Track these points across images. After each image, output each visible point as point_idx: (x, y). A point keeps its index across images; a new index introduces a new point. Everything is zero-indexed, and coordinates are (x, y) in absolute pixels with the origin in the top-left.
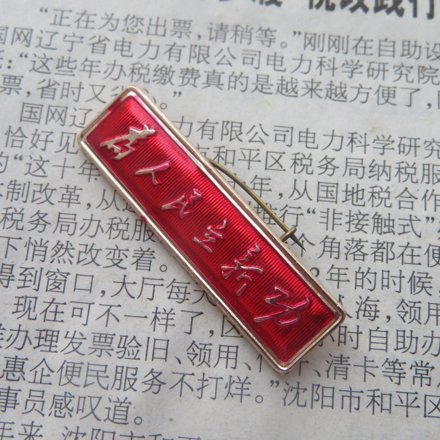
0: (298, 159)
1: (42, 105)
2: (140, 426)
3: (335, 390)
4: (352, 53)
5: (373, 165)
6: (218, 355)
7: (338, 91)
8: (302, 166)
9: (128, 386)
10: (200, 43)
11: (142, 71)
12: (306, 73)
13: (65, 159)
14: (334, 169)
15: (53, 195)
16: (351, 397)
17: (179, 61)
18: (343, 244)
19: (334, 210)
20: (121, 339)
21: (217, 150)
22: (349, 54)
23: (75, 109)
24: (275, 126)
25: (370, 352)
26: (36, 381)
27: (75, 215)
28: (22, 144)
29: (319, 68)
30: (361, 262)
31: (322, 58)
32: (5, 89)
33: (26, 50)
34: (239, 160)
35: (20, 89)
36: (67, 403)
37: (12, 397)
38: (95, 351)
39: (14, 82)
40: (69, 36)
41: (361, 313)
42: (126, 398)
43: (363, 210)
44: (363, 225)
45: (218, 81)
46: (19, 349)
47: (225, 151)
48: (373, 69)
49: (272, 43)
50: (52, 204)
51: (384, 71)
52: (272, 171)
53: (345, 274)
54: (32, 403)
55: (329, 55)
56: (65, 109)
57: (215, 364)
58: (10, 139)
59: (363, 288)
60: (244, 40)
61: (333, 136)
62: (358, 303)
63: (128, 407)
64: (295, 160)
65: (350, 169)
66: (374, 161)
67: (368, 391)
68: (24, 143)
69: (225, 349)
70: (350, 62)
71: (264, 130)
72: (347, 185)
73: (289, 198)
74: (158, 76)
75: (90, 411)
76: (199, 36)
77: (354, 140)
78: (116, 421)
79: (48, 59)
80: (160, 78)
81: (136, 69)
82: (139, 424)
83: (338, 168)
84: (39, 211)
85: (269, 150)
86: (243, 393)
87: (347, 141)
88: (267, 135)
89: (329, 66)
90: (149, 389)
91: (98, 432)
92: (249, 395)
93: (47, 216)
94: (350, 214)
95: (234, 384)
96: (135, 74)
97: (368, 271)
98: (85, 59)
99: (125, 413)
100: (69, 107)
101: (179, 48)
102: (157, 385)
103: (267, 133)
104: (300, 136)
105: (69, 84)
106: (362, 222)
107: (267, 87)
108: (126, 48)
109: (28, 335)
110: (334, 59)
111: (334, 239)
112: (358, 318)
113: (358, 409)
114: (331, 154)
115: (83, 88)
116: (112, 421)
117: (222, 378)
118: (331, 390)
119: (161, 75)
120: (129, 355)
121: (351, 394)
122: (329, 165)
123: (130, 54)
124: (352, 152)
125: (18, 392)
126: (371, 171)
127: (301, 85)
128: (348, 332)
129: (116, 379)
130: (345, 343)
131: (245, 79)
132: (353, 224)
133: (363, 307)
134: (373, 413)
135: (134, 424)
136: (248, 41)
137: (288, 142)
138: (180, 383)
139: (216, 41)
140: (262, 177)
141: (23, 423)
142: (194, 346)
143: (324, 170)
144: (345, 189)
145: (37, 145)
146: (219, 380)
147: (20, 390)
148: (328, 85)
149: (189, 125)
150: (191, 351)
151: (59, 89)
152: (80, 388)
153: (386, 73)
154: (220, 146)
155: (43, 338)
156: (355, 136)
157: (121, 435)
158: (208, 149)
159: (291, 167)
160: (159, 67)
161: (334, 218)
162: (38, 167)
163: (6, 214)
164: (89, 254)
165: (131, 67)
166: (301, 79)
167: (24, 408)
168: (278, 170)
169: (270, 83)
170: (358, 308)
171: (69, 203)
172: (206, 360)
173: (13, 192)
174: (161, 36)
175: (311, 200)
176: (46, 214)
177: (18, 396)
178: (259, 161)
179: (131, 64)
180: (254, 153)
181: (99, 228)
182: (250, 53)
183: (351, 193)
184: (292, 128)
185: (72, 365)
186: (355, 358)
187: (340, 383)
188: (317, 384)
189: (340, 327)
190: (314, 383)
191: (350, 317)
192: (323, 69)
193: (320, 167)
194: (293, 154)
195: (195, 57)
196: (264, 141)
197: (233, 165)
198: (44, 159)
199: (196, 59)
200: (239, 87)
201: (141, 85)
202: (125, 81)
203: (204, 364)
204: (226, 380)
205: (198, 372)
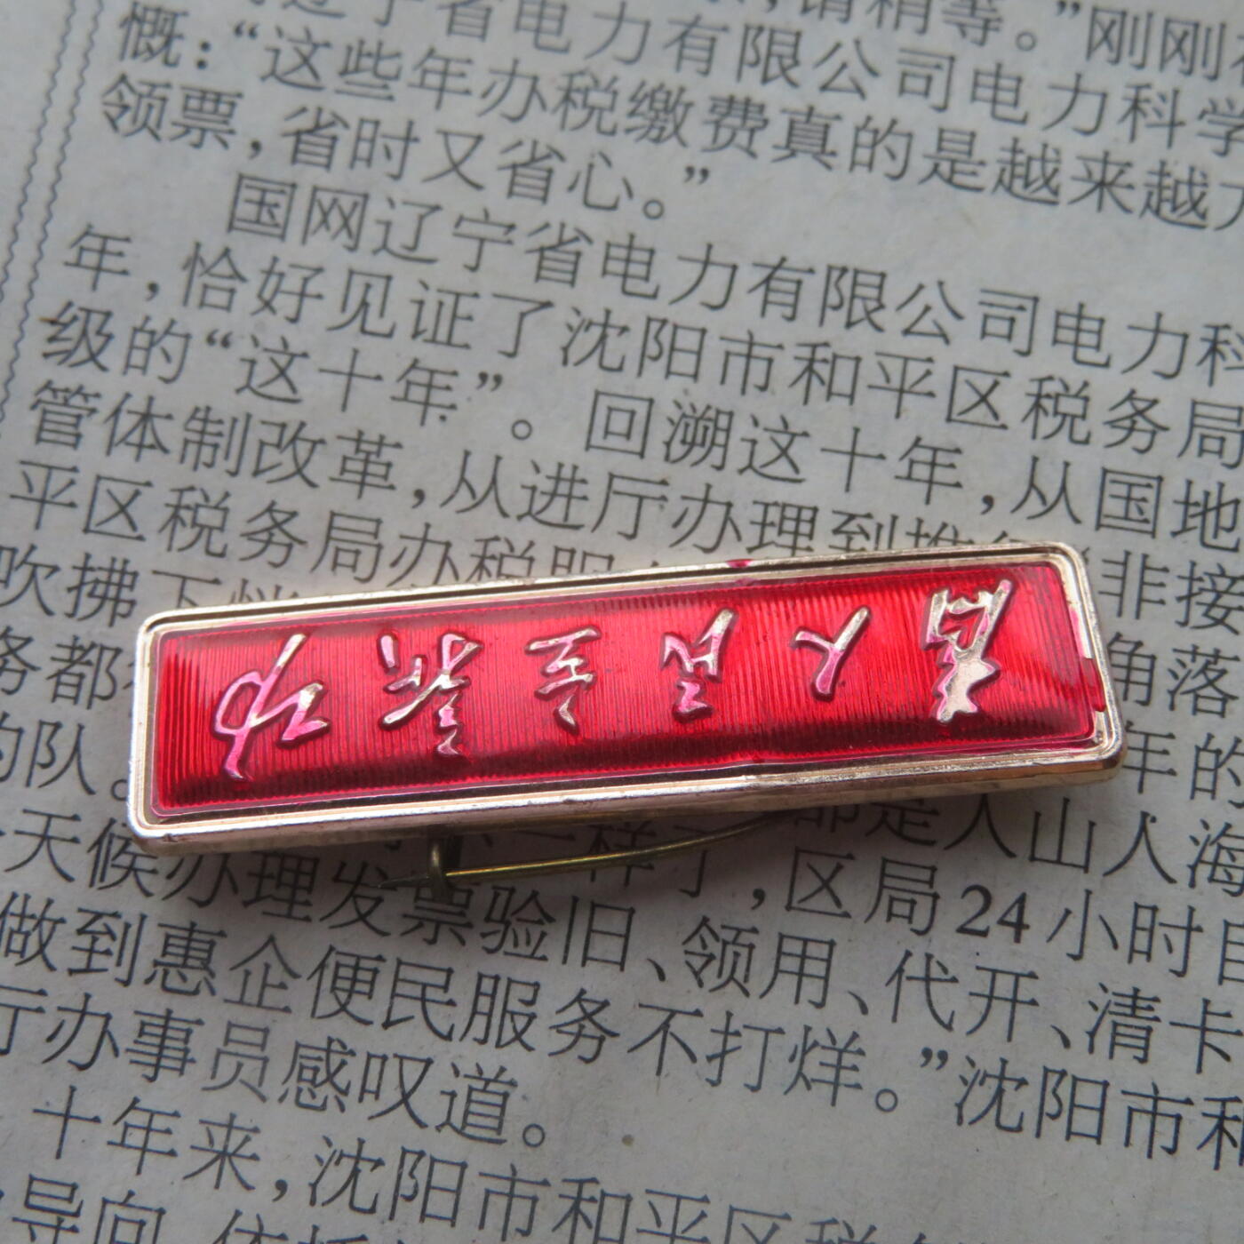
0: (1048, 396)
1: (294, 186)
2: (538, 1150)
3: (1110, 1092)
4: (1231, 76)
6: (774, 962)
7: (1183, 194)
8: (1059, 419)
9: (508, 1034)
10: (773, 19)
11: (596, 98)
12: (1087, 133)
13: (356, 352)
14: (1153, 434)
15: (316, 457)
16: (1154, 1113)
17: (706, 73)
18: (1166, 661)
19: (1145, 557)
20: (496, 896)
21: (806, 352)
22: (1220, 82)
23: (392, 203)
24: (985, 291)
25: (1220, 988)
26: (247, 999)
27: (378, 522)
28: (230, 301)
29: (1130, 118)
30: (1216, 718)
31: (1139, 88)
32: (188, 130)
33: (252, 15)
34: (870, 387)
35: (231, 132)
36: (333, 1069)
37: (176, 1039)
38: (420, 926)
39: (215, 111)
41: (1204, 872)
42: (502, 1070)
43: (1233, 565)
44: (1229, 610)
45: (820, 142)
46: (202, 904)
47: (829, 357)
49: (991, 34)
50: (312, 485)
52: (966, 427)
53: (1165, 752)
54: (234, 1061)
55: (1161, 80)
56: (360, 200)
57: (765, 988)
58: (198, 283)
59: (1213, 797)
60: (905, 20)
61: (1157, 331)
62: (1195, 841)
63: (506, 1096)
64: (1039, 396)
65: (1203, 437)
67: (1208, 1100)
68: (236, 298)
69: (796, 947)
70: (1223, 107)
71: (952, 299)
72: (1189, 483)
73: (1013, 511)
74: (642, 114)
75: (398, 1097)
77: (1222, 347)
78: (469, 1130)
79: (316, 46)
80: (647, 123)
81: (578, 90)
82: (536, 1146)
83: (1165, 429)
84: (273, 503)
85: (961, 363)
86: (842, 1080)
87: (1197, 349)
88: (958, 316)
89: (1159, 113)
90: (570, 1047)
91: (419, 1160)
92: (858, 1086)
93: (296, 521)
94: (1192, 571)
95: (817, 1050)
96: (575, 105)
97: (1235, 747)
98: (424, 48)
99: (497, 1112)
100: (373, 194)
101: (710, 33)
102: (593, 1037)
103: (961, 309)
104: (1057, 326)
105: (377, 123)
106: (1226, 600)
107: (970, 168)
108: (549, 25)
109: (229, 865)
110: (1176, 93)
111: (1139, 644)
112: (1192, 884)
113: (1171, 1151)
114: (1148, 386)
115: (416, 140)
116: (460, 1132)
117: (780, 1031)
118: (1099, 1089)
119: (652, 114)
120: (516, 944)
121: (1155, 1107)
122: (1139, 419)
123: (561, 42)
124: (1211, 382)
125: (193, 1027)
127: (1071, 167)
128: (1162, 925)
129: (474, 1012)
130: (1149, 955)
131: (903, 141)
132: (1199, 604)
133: (1210, 855)
134: (1217, 1167)
135: (521, 1146)
136: (919, 22)
137: (1020, 341)
138: (659, 1037)
139: (821, 16)
140: (936, 444)
141: (205, 1118)
142: (704, 931)
143: (1122, 433)
144: (1181, 497)
145: (276, 303)
146: (772, 1037)
147: (199, 1022)
148: (1151, 173)
149: (728, 271)
150: (695, 945)
152: (370, 1028)
154: (814, 340)
155: (270, 876)
156: (1223, 335)
157: (482, 1174)
158: (780, 347)
159: (1025, 418)
160: (647, 89)
161: (1143, 583)
162: (275, 372)
163: (178, 507)
165: (564, 82)
166: (1073, 149)
167: (210, 1074)
168: (983, 425)
169: (977, 156)
170: (1196, 855)
171: (362, 484)
172: (739, 975)
173: (201, 443)
175: (1077, 521)
176: (294, 514)
177: (193, 1038)
178: (931, 394)
179: (564, 75)
180: (915, 370)
181: (447, 565)
182: (922, 59)
183: (1199, 509)
184: (1036, 300)
185: (352, 961)
186: (1178, 1002)
187: (1126, 1072)
188: (1059, 1068)
189: (1137, 907)
190: (1050, 1067)
191: (1171, 880)
192: (1141, 122)
193: (1112, 424)
194: (1032, 380)
195: (755, 64)
196: (950, 336)
197: (852, 402)
198: (293, 349)
199: (759, 69)
200: (884, 164)
201: (590, 140)
202: (542, 127)
203: (732, 987)
204: (794, 1038)
205: (714, 1008)
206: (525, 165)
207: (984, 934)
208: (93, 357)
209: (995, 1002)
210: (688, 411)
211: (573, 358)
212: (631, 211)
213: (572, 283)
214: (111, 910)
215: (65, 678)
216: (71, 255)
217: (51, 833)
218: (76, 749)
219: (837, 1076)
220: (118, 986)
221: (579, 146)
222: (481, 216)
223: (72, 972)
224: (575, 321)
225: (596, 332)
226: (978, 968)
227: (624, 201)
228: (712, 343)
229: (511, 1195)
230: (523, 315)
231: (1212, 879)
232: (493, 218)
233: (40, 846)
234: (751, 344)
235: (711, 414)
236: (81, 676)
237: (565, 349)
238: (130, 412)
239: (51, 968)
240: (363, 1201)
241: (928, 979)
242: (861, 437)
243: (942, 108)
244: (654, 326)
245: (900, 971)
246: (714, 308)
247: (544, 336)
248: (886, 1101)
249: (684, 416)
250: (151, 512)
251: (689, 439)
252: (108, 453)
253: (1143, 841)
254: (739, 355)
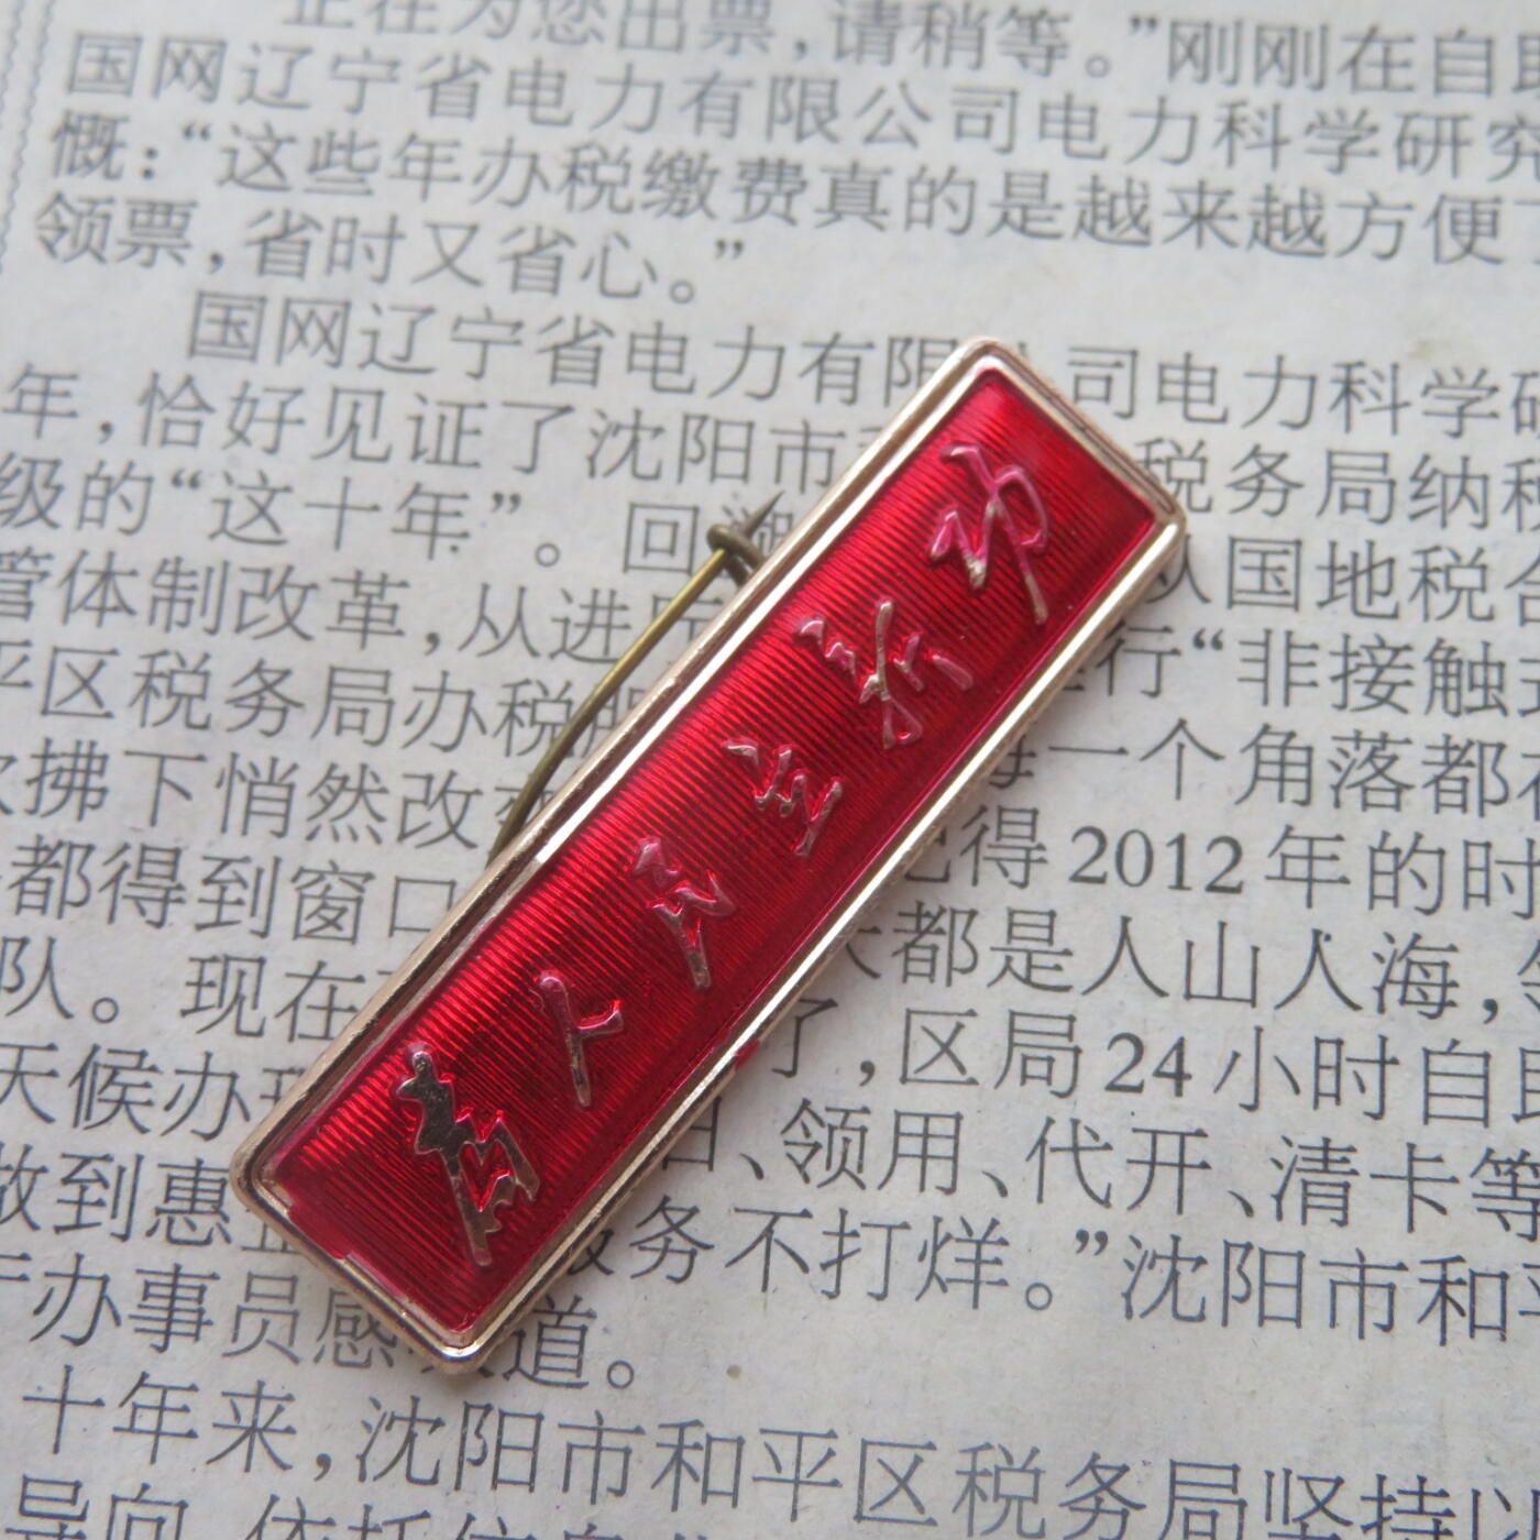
0: (1159, 461)
1: (263, 300)
2: (627, 1392)
3: (1307, 1264)
4: (1338, 83)
5: (1425, 472)
6: (891, 1146)
7: (1295, 219)
8: (1173, 486)
9: (581, 1257)
10: (804, 68)
11: (607, 173)
12: (1178, 162)
13: (347, 481)
14: (1285, 492)
15: (308, 605)
16: (1362, 1285)
17: (731, 135)
18: (1325, 752)
19: (1289, 634)
22: (1328, 90)
23: (377, 309)
24: (1074, 349)
25: (1426, 1130)
26: (268, 1244)
27: (387, 674)
28: (197, 435)
29: (1225, 141)
30: (1390, 813)
31: (1233, 106)
32: (136, 247)
33: (203, 114)
35: (187, 246)
37: (188, 1299)
39: (167, 225)
40: (352, 61)
41: (1393, 993)
42: (578, 1299)
43: (1394, 634)
44: (1393, 686)
45: (868, 201)
46: (209, 1137)
48: (1416, 140)
49: (1058, 64)
50: (306, 637)
51: (1456, 143)
53: (1334, 858)
54: (257, 1319)
55: (1259, 95)
56: (340, 309)
57: (882, 1178)
58: (157, 417)
59: (1396, 904)
60: (956, 56)
61: (1279, 376)
62: (1380, 958)
63: (583, 1330)
64: (1148, 463)
65: (1344, 491)
66: (1426, 458)
67: (1425, 1262)
68: (203, 431)
69: (915, 1125)
70: (1333, 118)
72: (1333, 545)
74: (661, 187)
76: (801, 47)
77: (1358, 388)
78: (543, 1375)
79: (278, 142)
80: (667, 195)
81: (585, 166)
82: (624, 1387)
83: (1298, 486)
84: (262, 662)
86: (983, 1277)
87: (1328, 392)
89: (1259, 132)
90: (656, 1266)
91: (485, 1415)
92: (1003, 1283)
93: (289, 680)
94: (1346, 645)
95: (951, 1245)
96: (582, 182)
97: (1416, 844)
98: (405, 136)
99: (574, 1350)
100: (355, 301)
101: (731, 90)
102: (682, 1252)
104: (1162, 382)
105: (355, 222)
106: (1389, 675)
107: (1044, 213)
108: (546, 96)
109: (238, 1087)
110: (1277, 107)
111: (1291, 735)
112: (1381, 1009)
113: (1387, 1328)
114: (1272, 438)
115: (402, 236)
116: (532, 1378)
117: (905, 1226)
118: (1293, 1262)
119: (672, 186)
121: (1362, 1276)
122: (1266, 477)
123: (560, 114)
124: (1348, 428)
125: (207, 1283)
126: (1417, 496)
127: (1162, 201)
128: (1349, 1060)
130: (1337, 1097)
131: (966, 190)
132: (1358, 682)
133: (1398, 972)
134: (1443, 1342)
135: (606, 1389)
136: (973, 56)
137: (1120, 402)
138: (762, 1246)
139: (859, 60)
141: (228, 1389)
142: (806, 1117)
143: (1249, 496)
144: (1325, 561)
145: (249, 434)
146: (896, 1233)
147: (214, 1277)
148: (1256, 199)
149: (774, 355)
151: (320, 241)
153: (1464, 150)
154: (881, 423)
156: (1357, 373)
157: (561, 1426)
158: (841, 435)
160: (664, 158)
161: (1289, 664)
162: (254, 511)
163: (149, 676)
164: (439, 807)
165: (567, 158)
166: (1162, 183)
167: (231, 1336)
169: (1052, 199)
170: (1381, 975)
171: (365, 632)
172: (852, 1165)
173: (172, 600)
174: (666, 49)
175: (1205, 600)
176: (286, 673)
177: (207, 1297)
179: (568, 150)
181: (471, 718)
182: (981, 97)
183: (1348, 574)
184: (1134, 354)
186: (1376, 1150)
187: (1323, 1238)
188: (1243, 1241)
189: (1318, 1042)
190: (1232, 1240)
191: (1355, 1007)
192: (1239, 144)
193: (1237, 486)
195: (787, 119)
198: (274, 482)
199: (792, 125)
200: (945, 218)
201: (603, 218)
202: (546, 210)
203: (844, 1179)
204: (922, 1233)
205: (825, 1206)
206: (529, 254)
207: (1138, 1089)
208: (41, 514)
209: (1158, 1169)
210: (742, 518)
211: (601, 469)
212: (655, 294)
213: (594, 382)
214: (101, 1154)
215: (29, 886)
216: (10, 400)
217: (24, 1067)
218: (48, 967)
219: (977, 1273)
220: (116, 1242)
221: (591, 227)
222: (482, 316)
223: (58, 1229)
224: (600, 426)
225: (625, 437)
226: (1135, 1130)
227: (648, 287)
228: (762, 437)
229: (598, 1448)
230: (539, 424)
231: (1403, 1001)
232: (496, 316)
233: (12, 1083)
234: (807, 434)
236: (49, 881)
237: (592, 459)
238: (88, 572)
239: (34, 1227)
240: (422, 1470)
241: (1076, 1149)
243: (1007, 149)
244: (693, 424)
245: (1042, 1142)
246: (762, 397)
247: (565, 447)
248: (1039, 1297)
250: (118, 684)
252: (65, 620)
253: (1318, 964)
254: (794, 448)
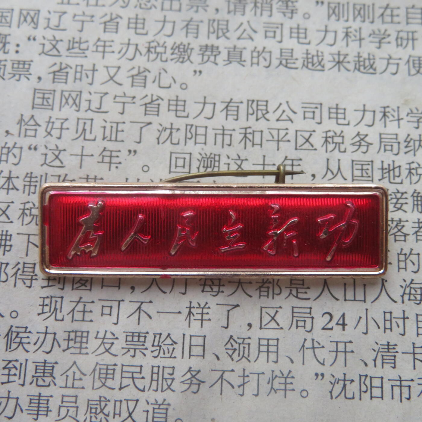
0: (330, 137)
1: (54, 91)
3: (384, 380)
4: (378, 21)
5: (408, 140)
6: (258, 349)
7: (367, 63)
8: (334, 145)
9: (165, 387)
10: (218, 17)
11: (159, 50)
12: (332, 45)
13: (83, 147)
14: (368, 146)
16: (401, 386)
17: (197, 37)
20: (155, 337)
21: (243, 131)
22: (375, 23)
23: (90, 93)
24: (303, 103)
25: (418, 338)
26: (68, 386)
28: (36, 133)
29: (345, 39)
30: (403, 242)
31: (347, 28)
32: (14, 75)
33: (33, 33)
34: (267, 141)
35: (30, 74)
36: (102, 408)
37: (43, 404)
38: (129, 351)
39: (24, 68)
40: (79, 16)
41: (406, 297)
42: (165, 400)
43: (401, 188)
44: (402, 204)
45: (239, 57)
46: (48, 353)
47: (251, 131)
48: (401, 38)
49: (294, 15)
51: (413, 40)
52: (302, 151)
54: (65, 409)
55: (355, 25)
56: (79, 93)
57: (255, 359)
58: (23, 128)
59: (406, 271)
60: (264, 13)
61: (364, 111)
62: (402, 287)
63: (167, 409)
64: (326, 138)
65: (385, 145)
66: (409, 135)
67: (419, 379)
68: (38, 132)
69: (265, 342)
70: (377, 32)
71: (292, 107)
72: (382, 162)
73: (323, 178)
74: (176, 54)
75: (127, 415)
76: (217, 10)
77: (387, 114)
79: (57, 41)
80: (178, 56)
81: (152, 47)
83: (372, 144)
85: (298, 129)
86: (287, 388)
87: (379, 115)
88: (295, 113)
89: (355, 36)
90: (188, 389)
92: (293, 390)
95: (277, 379)
96: (152, 53)
97: (411, 252)
98: (96, 39)
99: (164, 416)
100: (83, 91)
101: (196, 23)
102: (196, 384)
103: (295, 110)
104: (330, 113)
105: (82, 66)
106: (401, 201)
107: (292, 61)
108: (140, 26)
109: (56, 337)
110: (360, 29)
112: (403, 302)
113: (409, 399)
114: (363, 130)
115: (97, 70)
117: (263, 373)
118: (380, 380)
119: (179, 53)
120: (164, 354)
121: (401, 384)
122: (362, 141)
123: (144, 32)
124: (385, 126)
125: (49, 398)
126: (406, 147)
127: (327, 57)
128: (394, 318)
129: (152, 380)
130: (391, 329)
131: (269, 54)
132: (391, 203)
133: (407, 291)
136: (269, 13)
137: (318, 119)
138: (220, 381)
139: (235, 14)
140: (293, 158)
142: (232, 341)
143: (357, 147)
144: (380, 167)
145: (52, 133)
146: (260, 375)
147: (51, 396)
148: (355, 57)
149: (212, 106)
150: (229, 346)
151: (71, 72)
152: (115, 390)
153: (415, 42)
154: (246, 126)
155: (72, 340)
156: (387, 110)
158: (234, 130)
159: (322, 146)
160: (177, 45)
162: (55, 157)
163: (24, 209)
165: (147, 45)
166: (327, 51)
167: (58, 415)
168: (308, 150)
169: (294, 57)
170: (403, 292)
172: (246, 355)
173: (30, 186)
174: (176, 11)
175: (345, 179)
177: (49, 402)
178: (289, 141)
179: (147, 43)
180: (282, 133)
182: (272, 25)
183: (387, 171)
184: (321, 104)
185: (105, 367)
186: (403, 345)
187: (389, 373)
188: (365, 374)
189: (385, 313)
190: (361, 374)
191: (395, 302)
192: (350, 40)
193: (353, 144)
194: (323, 132)
195: (214, 32)
196: (293, 120)
197: (261, 147)
198: (60, 148)
199: (215, 34)
200: (263, 63)
201: (158, 64)
202: (141, 61)
203: (244, 359)
204: (268, 375)
205: (238, 367)
206: (137, 75)
207: (331, 329)
209: (338, 353)
210: (204, 156)
211: (161, 142)
212: (176, 88)
213: (158, 115)
214: (15, 359)
219: (286, 387)
220: (20, 387)
221: (155, 67)
222: (123, 95)
223: (2, 383)
224: (160, 128)
225: (168, 131)
226: (331, 342)
227: (173, 84)
228: (210, 131)
230: (141, 128)
231: (409, 300)
232: (127, 95)
234: (224, 130)
235: (212, 156)
237: (158, 139)
238: (4, 177)
241: (313, 348)
242: (266, 158)
243: (281, 42)
244: (189, 127)
245: (303, 346)
246: (209, 119)
247: (150, 135)
248: (304, 394)
249: (203, 158)
250: (14, 212)
251: (206, 166)
253: (383, 289)
254: (220, 134)
